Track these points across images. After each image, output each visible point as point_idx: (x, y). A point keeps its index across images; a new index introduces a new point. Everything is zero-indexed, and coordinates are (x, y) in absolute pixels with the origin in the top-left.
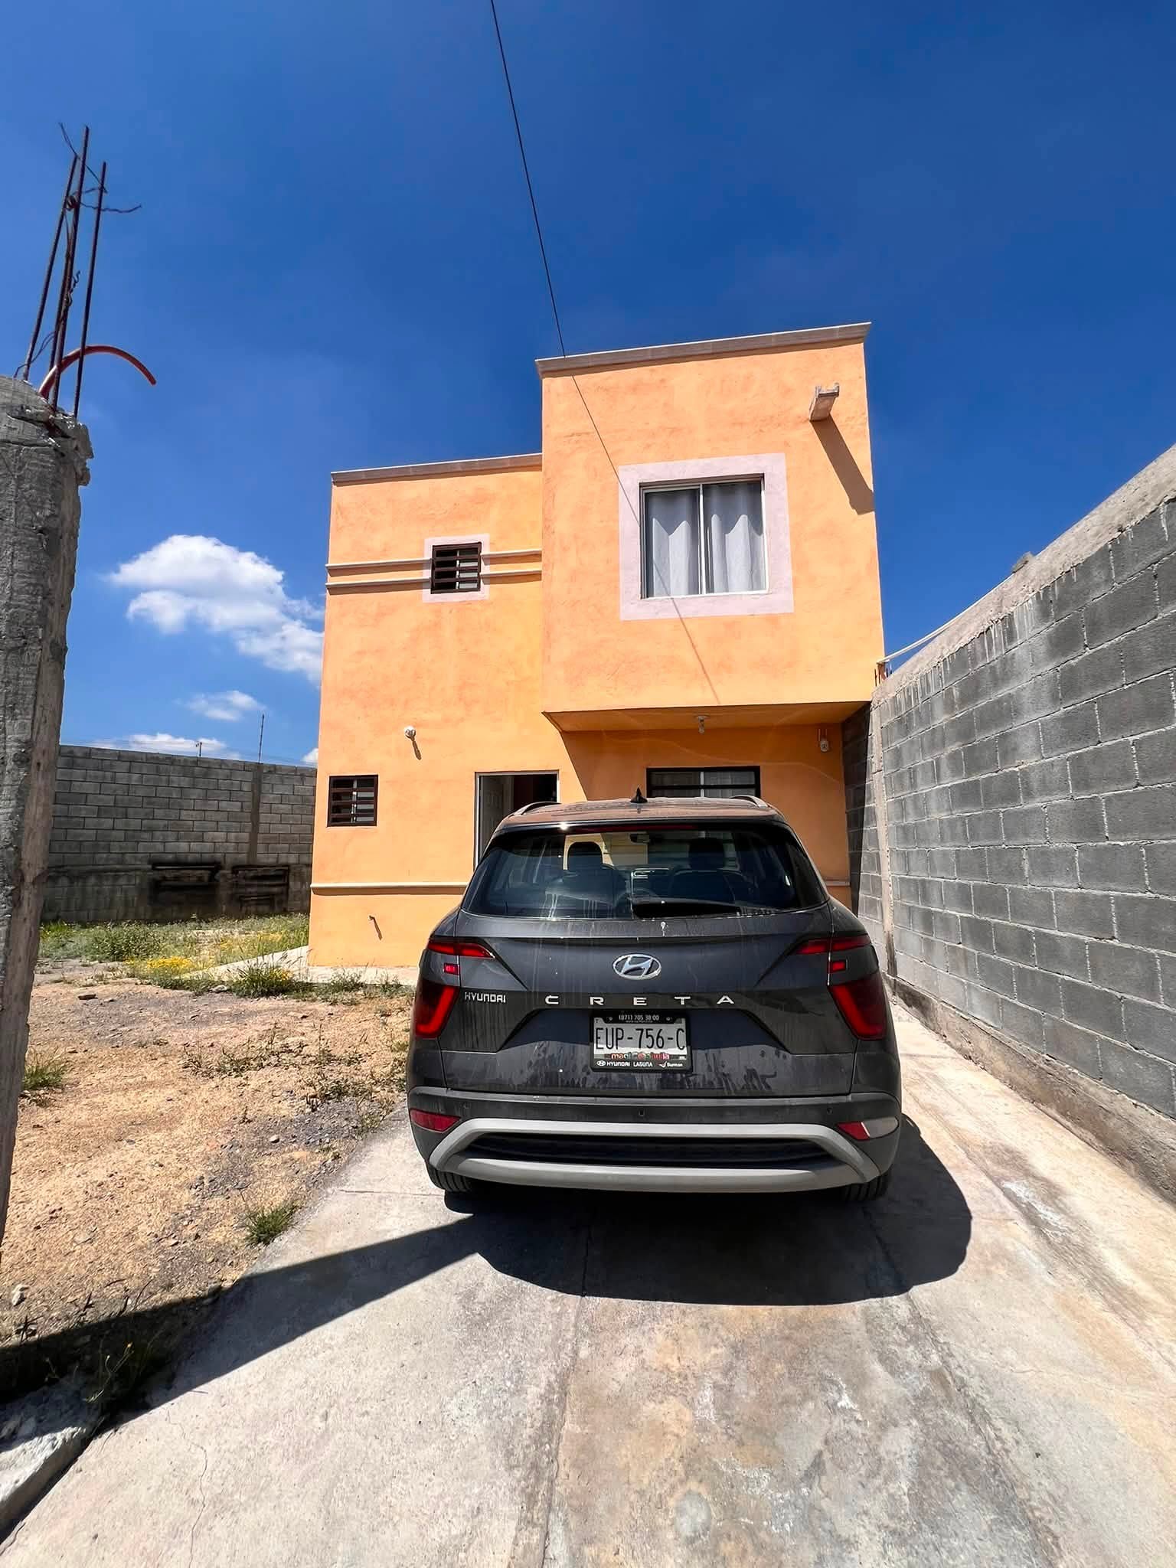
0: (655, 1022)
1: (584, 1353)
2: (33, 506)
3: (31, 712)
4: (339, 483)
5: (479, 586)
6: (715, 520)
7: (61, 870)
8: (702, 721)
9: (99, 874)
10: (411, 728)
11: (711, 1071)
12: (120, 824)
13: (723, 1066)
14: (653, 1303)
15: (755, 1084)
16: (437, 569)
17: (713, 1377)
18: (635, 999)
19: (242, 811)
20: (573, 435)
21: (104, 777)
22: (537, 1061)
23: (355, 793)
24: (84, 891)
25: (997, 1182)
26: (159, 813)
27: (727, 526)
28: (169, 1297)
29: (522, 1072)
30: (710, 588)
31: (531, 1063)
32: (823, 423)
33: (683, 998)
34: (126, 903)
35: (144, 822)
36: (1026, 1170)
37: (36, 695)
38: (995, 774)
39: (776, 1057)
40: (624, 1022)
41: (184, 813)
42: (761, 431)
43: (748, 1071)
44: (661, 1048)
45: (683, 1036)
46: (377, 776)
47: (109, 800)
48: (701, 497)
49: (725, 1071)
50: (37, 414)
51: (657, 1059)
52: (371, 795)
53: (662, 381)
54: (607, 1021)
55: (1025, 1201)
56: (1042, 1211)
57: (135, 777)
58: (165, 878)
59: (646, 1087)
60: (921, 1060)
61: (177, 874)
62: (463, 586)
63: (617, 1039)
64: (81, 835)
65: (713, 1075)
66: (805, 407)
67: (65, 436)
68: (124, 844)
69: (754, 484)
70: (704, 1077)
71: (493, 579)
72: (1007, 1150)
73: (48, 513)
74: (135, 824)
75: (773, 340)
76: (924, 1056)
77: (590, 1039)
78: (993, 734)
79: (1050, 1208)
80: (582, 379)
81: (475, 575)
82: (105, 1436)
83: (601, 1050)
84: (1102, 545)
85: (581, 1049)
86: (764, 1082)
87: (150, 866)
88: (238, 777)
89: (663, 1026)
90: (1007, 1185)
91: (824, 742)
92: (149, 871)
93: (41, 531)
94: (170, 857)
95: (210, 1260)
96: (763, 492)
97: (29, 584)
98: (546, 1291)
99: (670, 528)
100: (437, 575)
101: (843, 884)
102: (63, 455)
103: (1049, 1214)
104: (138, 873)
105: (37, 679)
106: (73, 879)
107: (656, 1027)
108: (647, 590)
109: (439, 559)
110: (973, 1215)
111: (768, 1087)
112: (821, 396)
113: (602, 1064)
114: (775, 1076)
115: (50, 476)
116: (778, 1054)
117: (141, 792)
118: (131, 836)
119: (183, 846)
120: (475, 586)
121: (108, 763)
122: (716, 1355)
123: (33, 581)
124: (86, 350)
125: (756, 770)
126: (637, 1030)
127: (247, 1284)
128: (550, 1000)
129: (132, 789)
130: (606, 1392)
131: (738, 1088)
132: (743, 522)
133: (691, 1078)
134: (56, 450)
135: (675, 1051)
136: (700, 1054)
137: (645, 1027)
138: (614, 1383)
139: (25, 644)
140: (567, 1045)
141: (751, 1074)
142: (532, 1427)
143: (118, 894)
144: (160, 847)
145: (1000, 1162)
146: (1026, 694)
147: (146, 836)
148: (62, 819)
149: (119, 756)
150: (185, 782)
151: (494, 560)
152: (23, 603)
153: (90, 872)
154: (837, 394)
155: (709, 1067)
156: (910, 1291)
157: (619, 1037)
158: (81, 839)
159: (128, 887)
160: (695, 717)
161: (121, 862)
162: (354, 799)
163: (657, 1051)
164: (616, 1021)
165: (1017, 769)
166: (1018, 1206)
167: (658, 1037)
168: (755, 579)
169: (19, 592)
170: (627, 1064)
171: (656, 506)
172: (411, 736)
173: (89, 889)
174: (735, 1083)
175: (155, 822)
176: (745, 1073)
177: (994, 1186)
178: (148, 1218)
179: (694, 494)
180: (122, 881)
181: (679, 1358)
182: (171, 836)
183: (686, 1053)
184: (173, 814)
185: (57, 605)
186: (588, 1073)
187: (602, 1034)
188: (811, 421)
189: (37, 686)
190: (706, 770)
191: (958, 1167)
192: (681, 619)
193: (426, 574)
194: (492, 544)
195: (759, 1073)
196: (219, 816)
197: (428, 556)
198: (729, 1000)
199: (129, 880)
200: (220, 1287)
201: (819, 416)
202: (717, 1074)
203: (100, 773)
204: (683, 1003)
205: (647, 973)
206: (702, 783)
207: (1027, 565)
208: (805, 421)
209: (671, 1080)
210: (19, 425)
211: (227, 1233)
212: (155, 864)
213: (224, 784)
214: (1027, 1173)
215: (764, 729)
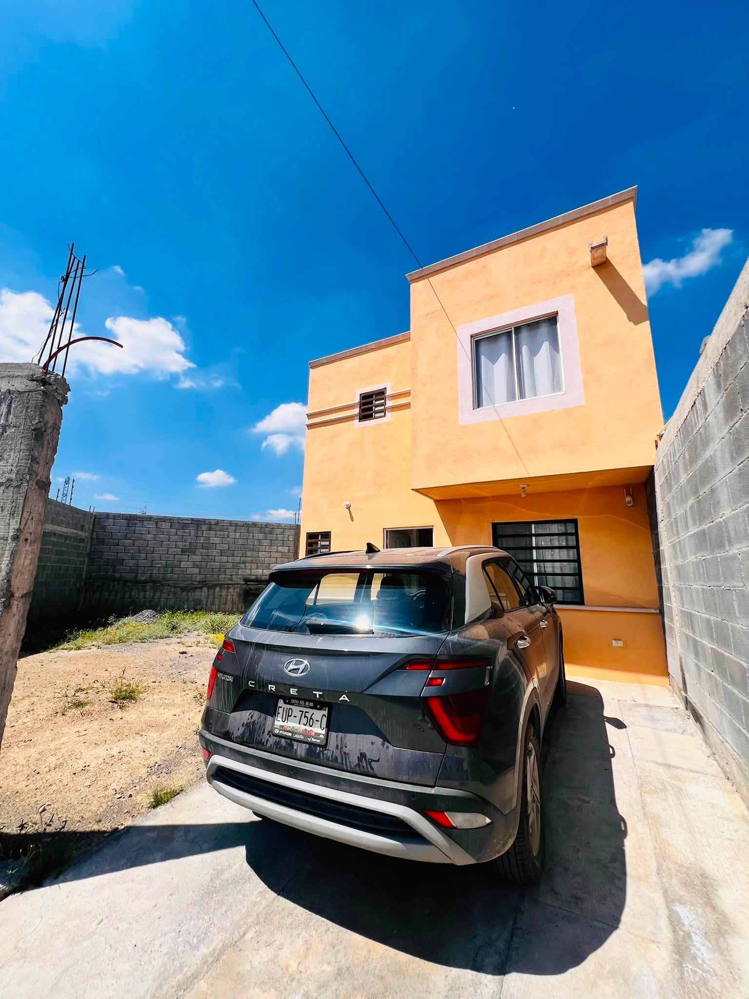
0: (310, 707)
1: (248, 936)
2: (32, 419)
3: (20, 515)
4: (312, 367)
5: (385, 414)
6: (524, 349)
7: (204, 583)
8: (523, 488)
9: (221, 586)
10: (348, 503)
11: (338, 749)
12: (230, 559)
13: (346, 747)
14: (314, 915)
15: (364, 766)
16: (362, 408)
17: (310, 987)
18: (291, 689)
19: (289, 552)
20: (429, 314)
21: (224, 535)
22: (247, 723)
23: (319, 542)
24: (214, 594)
25: (669, 901)
26: (249, 554)
27: (534, 352)
28: (96, 827)
29: (239, 729)
30: (522, 396)
31: (244, 723)
32: (602, 266)
33: (318, 693)
34: (233, 602)
35: (242, 558)
36: (710, 899)
37: (23, 507)
38: (712, 524)
39: (381, 747)
40: (293, 704)
41: (260, 553)
42: (555, 282)
43: (361, 754)
44: (311, 726)
45: (325, 720)
46: (330, 532)
47: (225, 547)
48: (513, 335)
49: (346, 750)
50: (38, 377)
51: (307, 734)
52: (327, 543)
53: (484, 267)
54: (285, 703)
55: (686, 928)
56: (698, 945)
57: (238, 534)
58: (250, 589)
59: (298, 753)
60: (676, 772)
61: (257, 587)
62: (377, 415)
63: (288, 716)
64: (213, 565)
65: (339, 751)
66: (587, 259)
67: (50, 384)
68: (232, 570)
69: (552, 319)
70: (333, 752)
71: (393, 408)
72: (702, 875)
73: (37, 421)
74: (237, 559)
75: (560, 220)
76: (683, 769)
77: (274, 713)
78: (707, 489)
79: (707, 943)
80: (434, 279)
81: (382, 408)
82: (16, 895)
83: (279, 722)
84: (739, 322)
85: (269, 718)
86: (370, 765)
87: (244, 583)
88: (287, 533)
89: (315, 711)
90: (678, 908)
91: (628, 499)
92: (243, 585)
93: (34, 430)
94: (253, 577)
95: (125, 811)
96: (558, 324)
97: (26, 455)
98: (262, 884)
99: (494, 360)
100: (363, 410)
101: (653, 611)
102: (47, 393)
103: (703, 950)
104: (239, 586)
105: (25, 499)
106: (209, 588)
107: (311, 711)
108: (478, 402)
109: (363, 401)
110: (621, 926)
111: (372, 768)
112: (593, 248)
113: (277, 731)
114: (378, 761)
115: (40, 404)
116: (383, 744)
117: (241, 542)
118: (236, 566)
119: (260, 572)
120: (382, 414)
121: (225, 527)
122: (323, 971)
123: (28, 453)
124: (70, 343)
125: (575, 522)
126: (300, 711)
127: (129, 829)
128: (251, 684)
129: (236, 540)
130: (240, 969)
131: (353, 766)
132: (546, 346)
133: (325, 752)
134: (43, 392)
135: (318, 730)
136: (333, 735)
137: (305, 710)
138: (249, 964)
139: (22, 483)
140: (263, 715)
141: (363, 756)
142: (185, 974)
143: (229, 597)
144: (248, 572)
145: (687, 884)
146: (718, 454)
147: (242, 566)
148: (206, 557)
149: (231, 523)
150: (261, 536)
151: (394, 397)
152: (22, 464)
153: (216, 585)
154: (606, 244)
155: (337, 745)
156: (507, 976)
157: (290, 714)
158: (213, 567)
159: (233, 594)
160: (518, 486)
161: (231, 580)
162: (319, 546)
163: (309, 728)
164: (290, 703)
165: (721, 520)
166: (674, 931)
167: (311, 718)
168: (555, 384)
169: (22, 459)
170: (290, 734)
171: (483, 348)
172: (348, 508)
173: (216, 594)
174: (351, 760)
175: (246, 558)
176: (359, 755)
177: (664, 906)
178: (118, 779)
179: (509, 334)
180: (231, 590)
181: (299, 964)
182: (254, 566)
183: (324, 733)
184: (255, 554)
185: (42, 463)
186: (270, 737)
187: (281, 710)
188: (592, 267)
189: (24, 502)
190: (536, 523)
191: (639, 878)
192: (500, 419)
193: (356, 411)
194: (392, 387)
195: (368, 756)
196: (278, 555)
197: (357, 400)
198: (346, 699)
199: (234, 590)
200: (118, 828)
201: (597, 262)
202: (341, 752)
203: (222, 533)
204: (318, 697)
205: (302, 673)
206: (533, 532)
207: (707, 345)
208: (589, 268)
209: (315, 752)
210: (30, 383)
211: (144, 798)
212: (246, 581)
213: (280, 537)
214: (710, 903)
215: (580, 491)
